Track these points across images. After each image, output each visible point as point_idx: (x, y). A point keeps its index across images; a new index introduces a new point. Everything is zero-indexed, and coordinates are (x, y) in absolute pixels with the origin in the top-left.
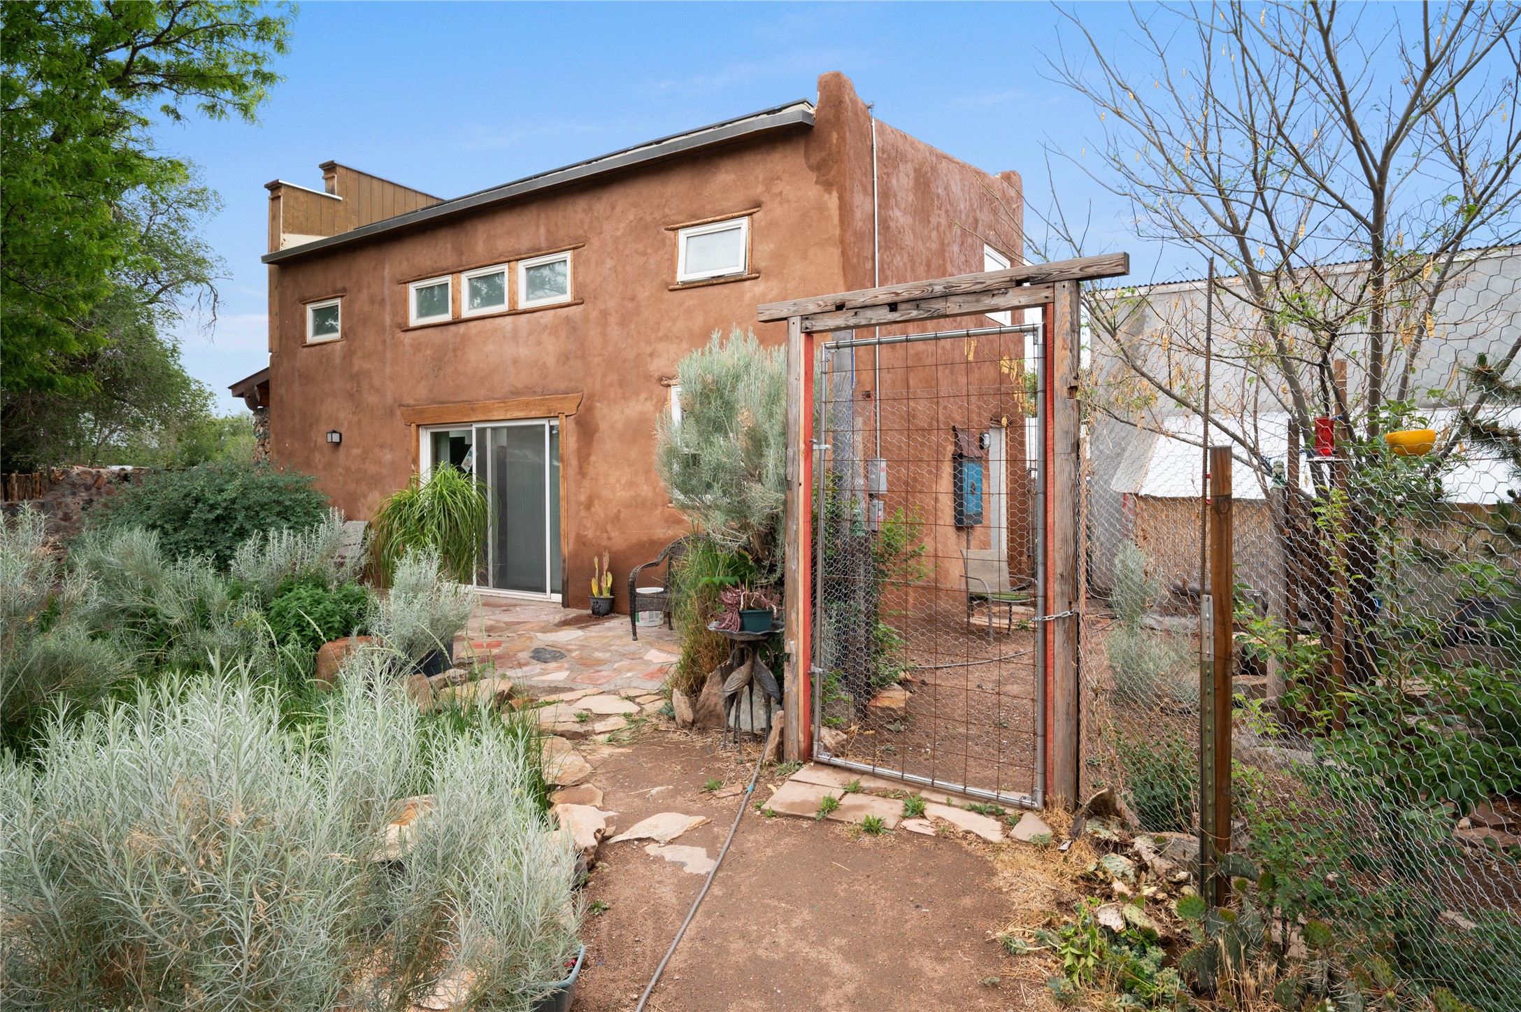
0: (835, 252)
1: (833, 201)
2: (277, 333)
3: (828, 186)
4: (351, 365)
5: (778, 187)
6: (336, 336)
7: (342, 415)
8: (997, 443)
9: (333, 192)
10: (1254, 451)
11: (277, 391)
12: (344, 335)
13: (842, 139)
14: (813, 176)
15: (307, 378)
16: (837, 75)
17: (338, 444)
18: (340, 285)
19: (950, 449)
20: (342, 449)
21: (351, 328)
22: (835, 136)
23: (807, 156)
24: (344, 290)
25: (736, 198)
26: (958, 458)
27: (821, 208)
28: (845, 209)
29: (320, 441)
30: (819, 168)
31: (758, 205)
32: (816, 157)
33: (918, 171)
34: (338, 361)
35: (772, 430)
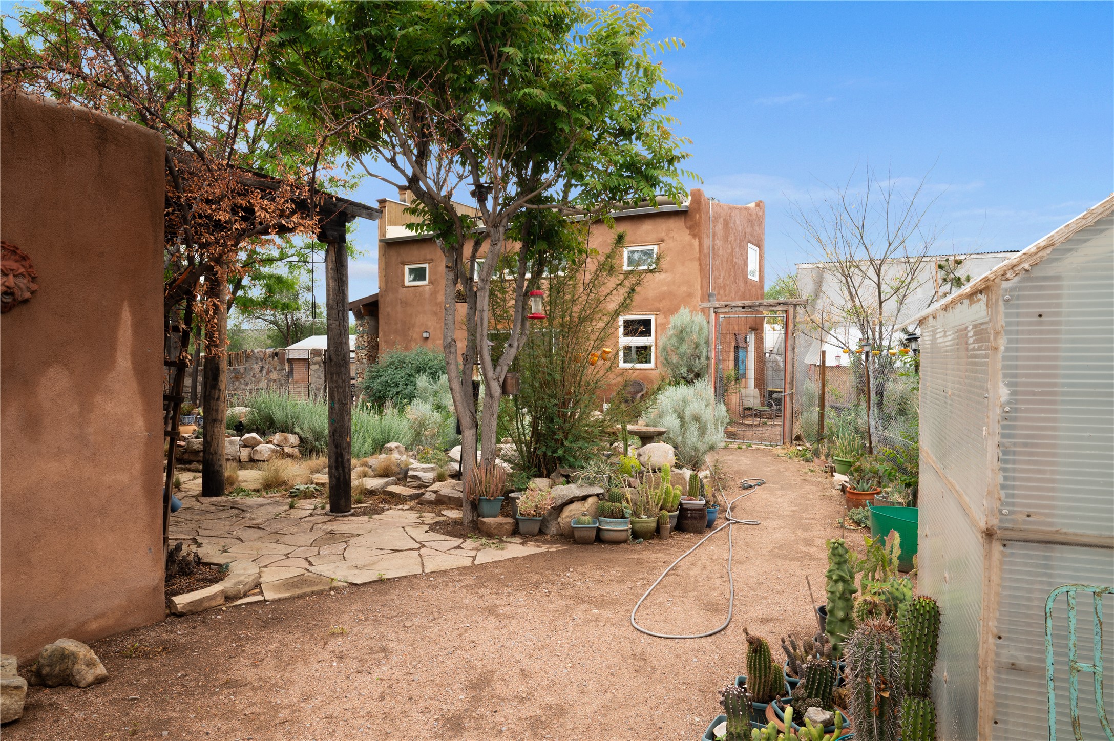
0: (697, 264)
1: (696, 242)
2: (384, 279)
3: (694, 236)
4: (436, 298)
5: (672, 234)
6: (426, 282)
7: (430, 324)
8: (751, 338)
9: (405, 201)
10: (848, 347)
11: (383, 310)
12: (431, 282)
13: (700, 217)
14: (688, 231)
15: (405, 303)
16: (699, 190)
17: (427, 338)
18: (429, 257)
19: (733, 344)
20: (429, 341)
21: (435, 280)
22: (698, 216)
23: (685, 222)
24: (432, 260)
25: (653, 236)
26: (737, 348)
27: (691, 245)
28: (701, 245)
29: (415, 336)
30: (690, 228)
31: (663, 241)
32: (690, 223)
33: (724, 220)
34: (427, 296)
35: (702, 341)
